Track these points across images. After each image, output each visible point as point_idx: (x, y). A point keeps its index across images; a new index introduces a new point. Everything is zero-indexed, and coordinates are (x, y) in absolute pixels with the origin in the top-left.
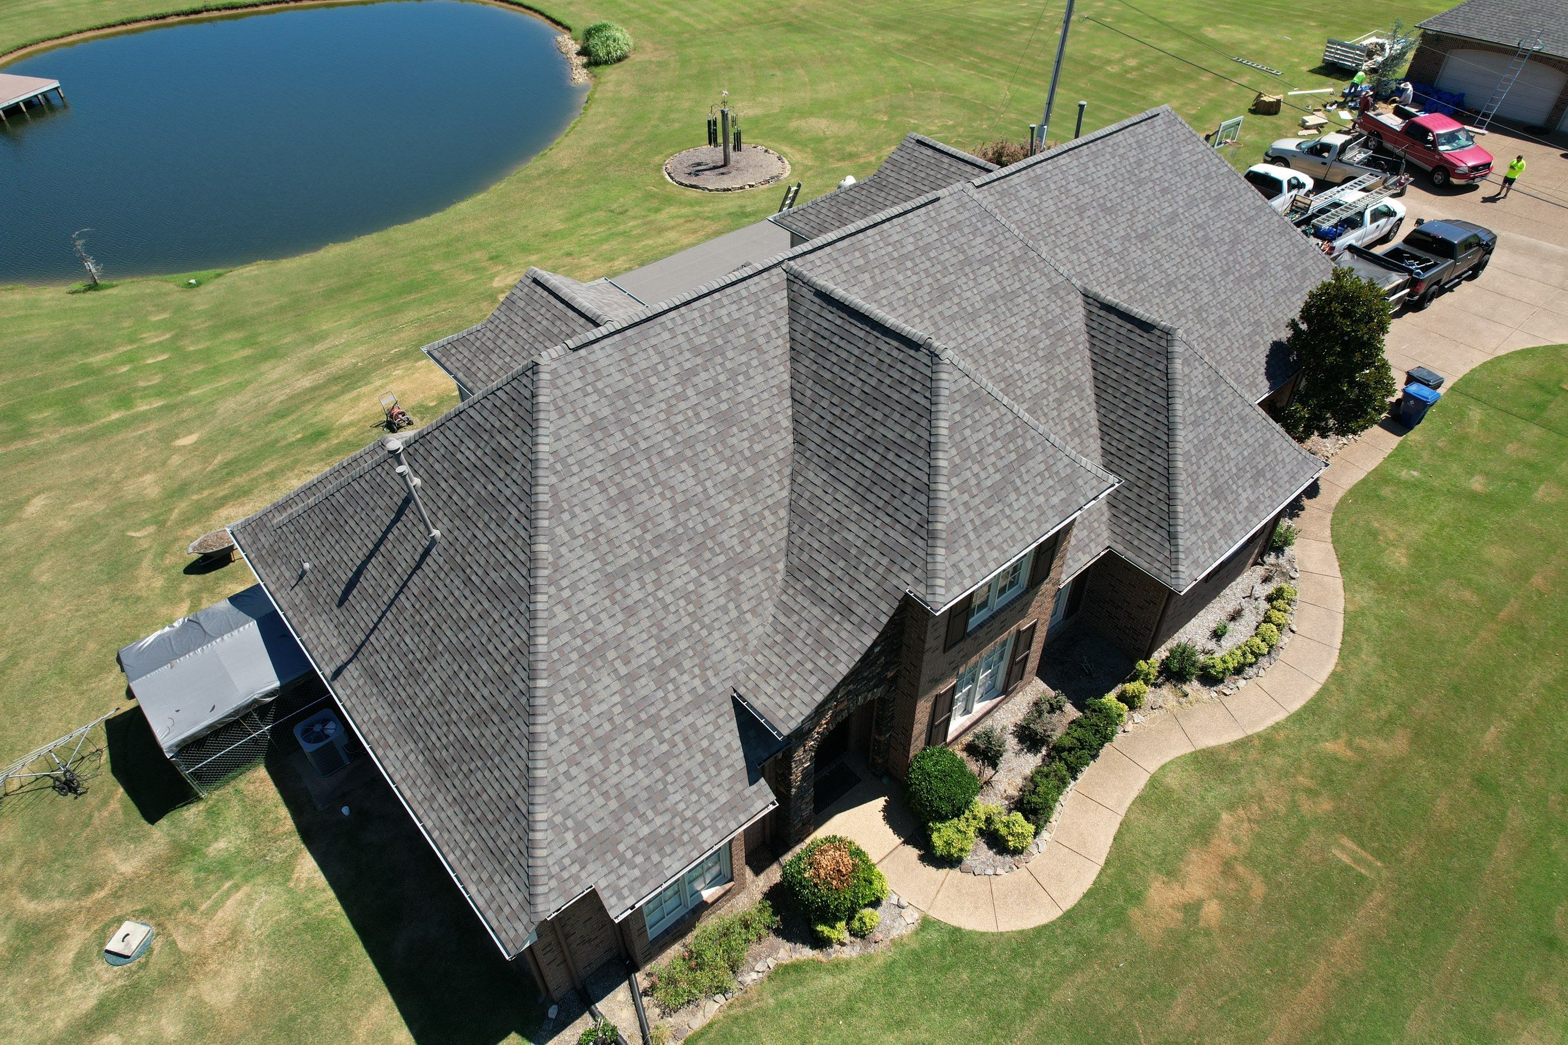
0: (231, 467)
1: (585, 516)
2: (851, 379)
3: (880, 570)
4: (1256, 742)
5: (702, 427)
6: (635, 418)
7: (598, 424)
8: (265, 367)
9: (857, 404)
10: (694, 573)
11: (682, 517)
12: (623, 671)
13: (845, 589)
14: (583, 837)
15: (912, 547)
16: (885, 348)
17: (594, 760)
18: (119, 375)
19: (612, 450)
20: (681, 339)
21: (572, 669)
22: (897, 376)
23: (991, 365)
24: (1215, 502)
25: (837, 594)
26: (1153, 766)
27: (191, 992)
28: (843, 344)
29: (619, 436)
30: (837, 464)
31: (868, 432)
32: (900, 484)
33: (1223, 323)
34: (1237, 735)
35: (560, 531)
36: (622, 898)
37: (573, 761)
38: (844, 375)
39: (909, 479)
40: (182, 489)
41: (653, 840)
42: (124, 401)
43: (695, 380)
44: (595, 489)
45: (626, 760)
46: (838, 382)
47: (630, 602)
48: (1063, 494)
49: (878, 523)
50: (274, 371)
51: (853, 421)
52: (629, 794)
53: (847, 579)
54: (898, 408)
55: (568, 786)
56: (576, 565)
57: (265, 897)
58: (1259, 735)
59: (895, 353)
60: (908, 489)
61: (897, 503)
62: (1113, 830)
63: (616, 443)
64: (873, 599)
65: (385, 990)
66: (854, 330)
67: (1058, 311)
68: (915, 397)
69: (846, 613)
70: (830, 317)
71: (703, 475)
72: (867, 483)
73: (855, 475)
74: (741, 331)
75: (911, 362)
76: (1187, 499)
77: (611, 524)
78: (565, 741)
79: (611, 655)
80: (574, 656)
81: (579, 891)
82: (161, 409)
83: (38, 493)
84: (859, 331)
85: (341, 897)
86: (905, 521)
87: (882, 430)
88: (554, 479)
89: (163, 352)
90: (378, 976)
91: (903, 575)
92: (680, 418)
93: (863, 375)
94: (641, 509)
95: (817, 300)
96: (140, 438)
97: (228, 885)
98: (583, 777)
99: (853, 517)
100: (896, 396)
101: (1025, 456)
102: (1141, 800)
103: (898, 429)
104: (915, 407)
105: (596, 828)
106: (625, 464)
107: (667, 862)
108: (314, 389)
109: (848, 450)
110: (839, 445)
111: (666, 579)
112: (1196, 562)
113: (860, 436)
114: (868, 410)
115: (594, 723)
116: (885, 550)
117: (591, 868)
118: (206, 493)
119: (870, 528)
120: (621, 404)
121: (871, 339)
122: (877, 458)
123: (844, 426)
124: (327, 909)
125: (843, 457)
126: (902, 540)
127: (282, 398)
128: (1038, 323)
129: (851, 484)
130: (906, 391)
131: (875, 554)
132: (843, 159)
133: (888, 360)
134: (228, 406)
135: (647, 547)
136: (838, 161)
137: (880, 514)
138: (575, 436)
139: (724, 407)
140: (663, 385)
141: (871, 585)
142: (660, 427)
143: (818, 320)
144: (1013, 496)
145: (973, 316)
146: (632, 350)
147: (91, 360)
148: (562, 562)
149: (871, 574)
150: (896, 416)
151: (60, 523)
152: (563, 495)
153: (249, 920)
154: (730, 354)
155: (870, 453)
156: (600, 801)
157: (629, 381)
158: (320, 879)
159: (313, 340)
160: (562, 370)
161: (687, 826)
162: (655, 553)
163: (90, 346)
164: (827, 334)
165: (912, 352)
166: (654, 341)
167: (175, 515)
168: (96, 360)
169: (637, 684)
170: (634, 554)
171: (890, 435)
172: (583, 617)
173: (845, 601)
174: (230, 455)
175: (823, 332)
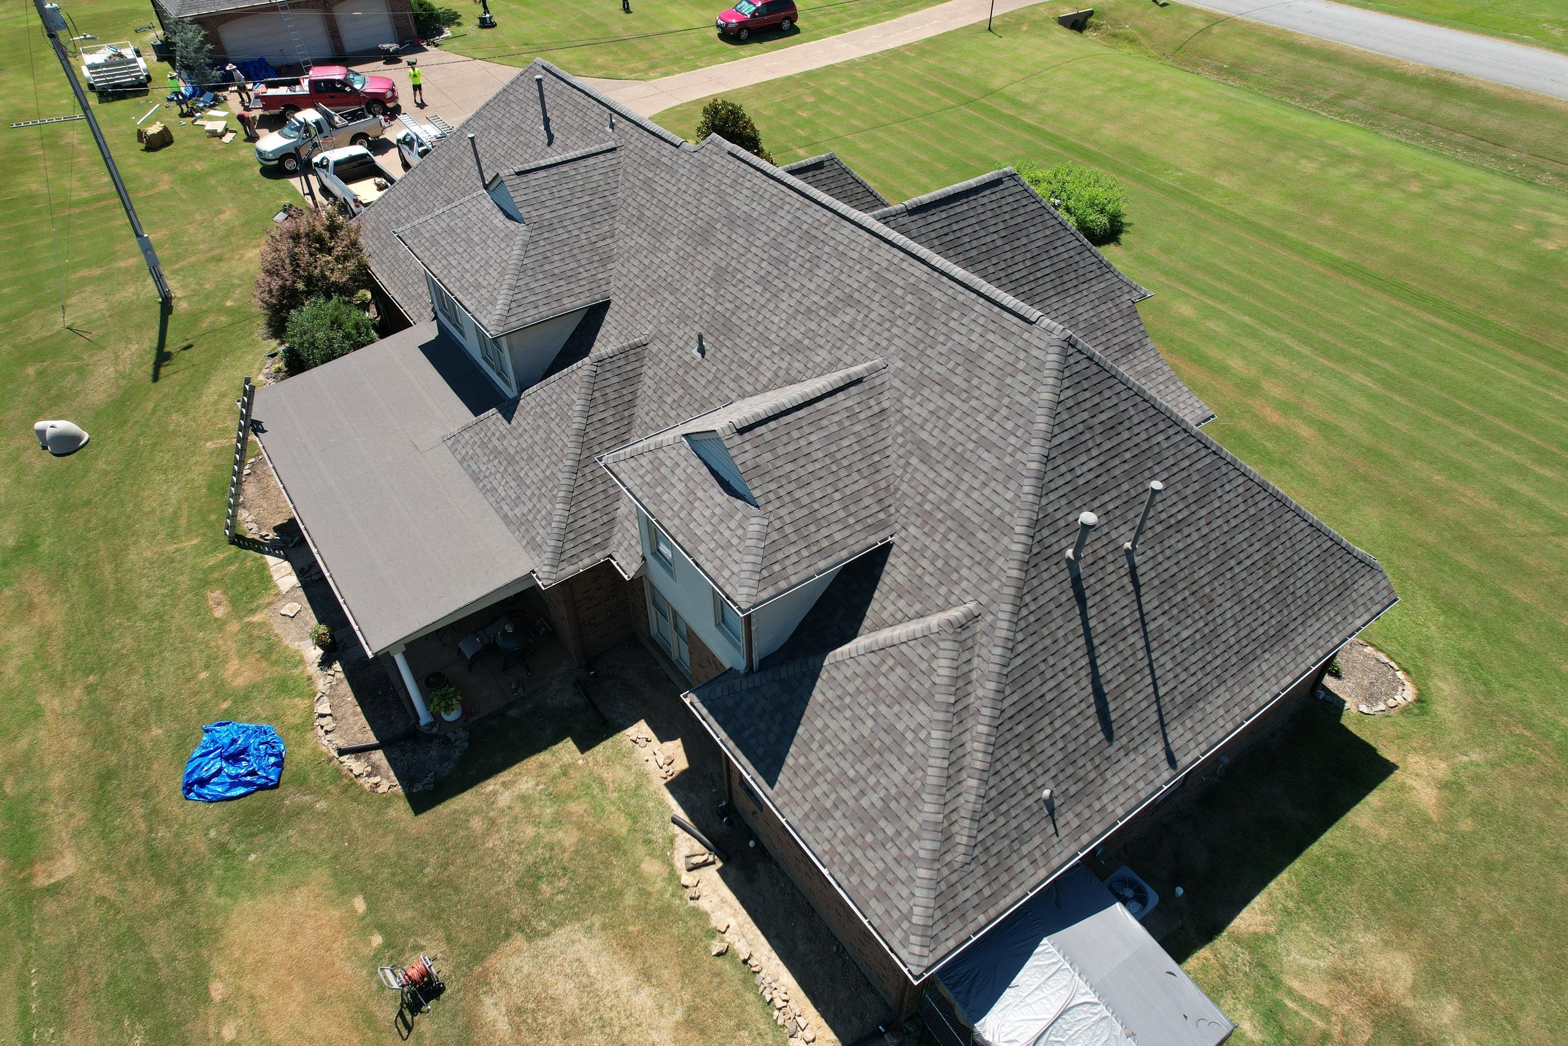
2: (988, 239)
3: (1114, 311)
9: (1007, 248)
13: (1116, 341)
15: (1109, 282)
16: (985, 200)
22: (1008, 208)
25: (1117, 348)
27: (1409, 1003)
28: (962, 224)
30: (1034, 292)
31: (1029, 255)
32: (1071, 261)
38: (983, 241)
39: (1072, 253)
46: (984, 249)
49: (1085, 293)
51: (1018, 259)
53: (1110, 336)
54: (1027, 224)
57: (1294, 955)
59: (994, 197)
60: (1077, 258)
61: (1081, 272)
64: (1129, 326)
65: (1343, 819)
66: (958, 210)
68: (1028, 209)
69: (1130, 349)
70: (935, 218)
72: (1058, 282)
73: (1049, 286)
75: (1006, 193)
84: (961, 207)
85: (1273, 874)
86: (1092, 275)
87: (1033, 246)
90: (1334, 827)
91: (1123, 299)
93: (992, 229)
95: (915, 217)
97: (1291, 1004)
99: (1073, 306)
100: (1020, 220)
103: (1040, 235)
104: (1034, 214)
109: (1031, 278)
110: (1024, 281)
113: (1028, 263)
114: (1017, 244)
116: (1104, 299)
119: (1086, 300)
121: (973, 204)
122: (1048, 263)
123: (1016, 268)
124: (1287, 886)
125: (1033, 285)
126: (1103, 285)
129: (1052, 292)
130: (1022, 211)
131: (1104, 307)
133: (994, 205)
137: (1081, 287)
141: (1120, 322)
143: (930, 228)
149: (1114, 318)
150: (1032, 230)
153: (1322, 964)
155: (1042, 265)
158: (1259, 901)
164: (946, 230)
165: (1001, 187)
171: (1039, 243)
173: (1123, 345)
175: (942, 232)
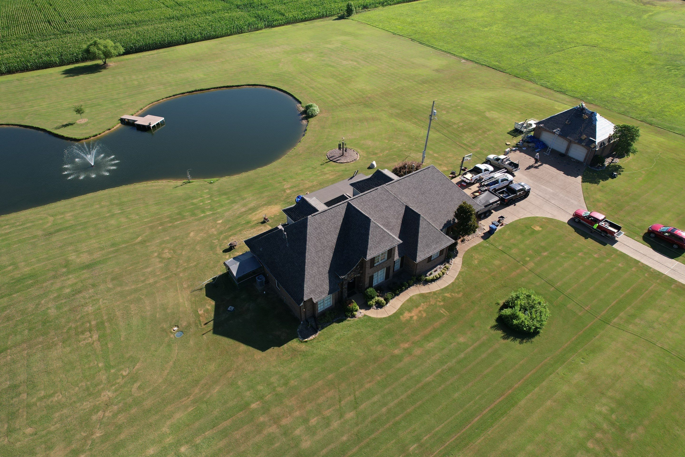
0: (231, 228)
1: (313, 242)
2: (357, 222)
3: (359, 253)
4: (432, 293)
5: (332, 229)
6: (322, 227)
7: (316, 228)
8: (233, 205)
10: (329, 252)
11: (328, 243)
12: (318, 266)
13: (354, 256)
14: (311, 290)
16: (363, 218)
17: (313, 279)
18: (200, 205)
19: (318, 232)
20: (330, 214)
21: (310, 265)
23: (385, 220)
24: (426, 247)
26: (411, 295)
27: (243, 317)
28: (356, 216)
29: (319, 230)
30: (354, 236)
31: (359, 231)
33: (440, 211)
34: (428, 291)
35: (309, 244)
36: (315, 300)
37: (310, 279)
39: (364, 239)
40: (221, 233)
41: (321, 292)
42: (203, 212)
43: (332, 221)
44: (315, 238)
45: (317, 279)
46: (355, 223)
47: (319, 256)
48: (391, 243)
50: (236, 207)
51: (357, 229)
52: (318, 285)
53: (354, 254)
55: (309, 282)
56: (312, 249)
57: (252, 304)
58: (433, 292)
60: (364, 241)
61: (362, 243)
62: (401, 305)
63: (319, 231)
64: (358, 258)
66: (358, 214)
67: (400, 209)
68: (366, 226)
70: (354, 211)
71: (332, 237)
72: (358, 240)
73: (356, 238)
74: (340, 213)
75: (366, 222)
76: (420, 246)
77: (317, 244)
78: (309, 276)
79: (316, 263)
80: (311, 263)
81: (309, 298)
82: (212, 214)
83: (192, 232)
87: (361, 231)
88: (309, 236)
89: (209, 200)
92: (329, 227)
93: (359, 222)
94: (322, 242)
95: (353, 208)
96: (209, 220)
97: (245, 302)
98: (311, 281)
99: (356, 245)
100: (364, 226)
101: (384, 237)
102: (408, 300)
103: (363, 231)
104: (366, 228)
105: (313, 289)
106: (320, 234)
107: (323, 295)
108: (245, 211)
109: (356, 234)
110: (354, 233)
111: (325, 253)
112: (420, 258)
114: (359, 228)
115: (313, 273)
116: (360, 250)
117: (311, 294)
118: (226, 234)
119: (358, 247)
120: (320, 225)
121: (361, 216)
123: (355, 230)
126: (363, 249)
127: (239, 213)
128: (396, 212)
131: (358, 251)
132: (373, 155)
133: (363, 220)
134: (227, 214)
135: (322, 248)
136: (372, 155)
138: (312, 230)
139: (336, 226)
140: (326, 222)
141: (357, 256)
142: (325, 229)
144: (382, 243)
145: (383, 211)
146: (322, 216)
147: (193, 201)
148: (309, 249)
150: (363, 229)
151: (198, 238)
152: (310, 239)
153: (250, 307)
154: (337, 217)
155: (359, 235)
156: (313, 285)
157: (321, 221)
159: (243, 199)
160: (311, 219)
161: (326, 291)
162: (324, 249)
163: (193, 198)
164: (354, 214)
165: (367, 220)
166: (325, 215)
167: (221, 238)
168: (195, 201)
169: (320, 269)
170: (320, 248)
172: (312, 257)
173: (353, 258)
174: (230, 226)
